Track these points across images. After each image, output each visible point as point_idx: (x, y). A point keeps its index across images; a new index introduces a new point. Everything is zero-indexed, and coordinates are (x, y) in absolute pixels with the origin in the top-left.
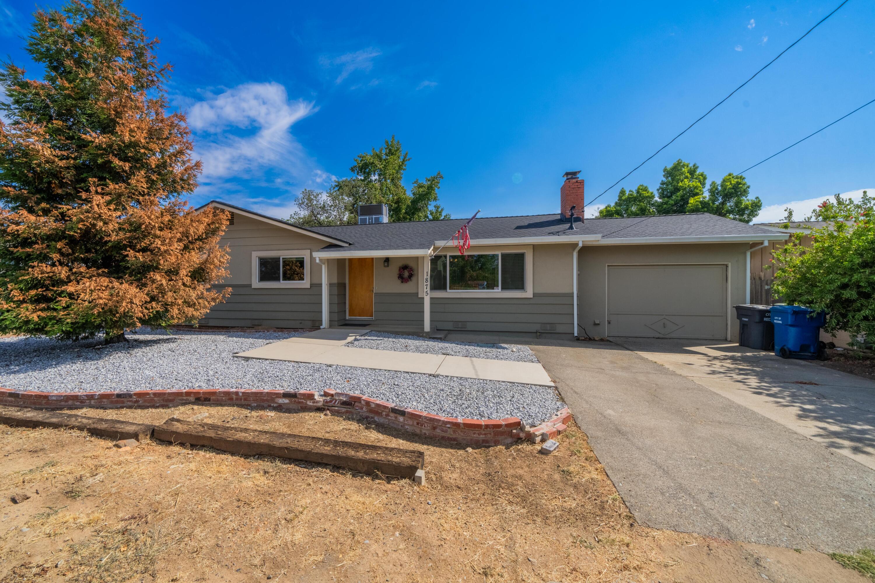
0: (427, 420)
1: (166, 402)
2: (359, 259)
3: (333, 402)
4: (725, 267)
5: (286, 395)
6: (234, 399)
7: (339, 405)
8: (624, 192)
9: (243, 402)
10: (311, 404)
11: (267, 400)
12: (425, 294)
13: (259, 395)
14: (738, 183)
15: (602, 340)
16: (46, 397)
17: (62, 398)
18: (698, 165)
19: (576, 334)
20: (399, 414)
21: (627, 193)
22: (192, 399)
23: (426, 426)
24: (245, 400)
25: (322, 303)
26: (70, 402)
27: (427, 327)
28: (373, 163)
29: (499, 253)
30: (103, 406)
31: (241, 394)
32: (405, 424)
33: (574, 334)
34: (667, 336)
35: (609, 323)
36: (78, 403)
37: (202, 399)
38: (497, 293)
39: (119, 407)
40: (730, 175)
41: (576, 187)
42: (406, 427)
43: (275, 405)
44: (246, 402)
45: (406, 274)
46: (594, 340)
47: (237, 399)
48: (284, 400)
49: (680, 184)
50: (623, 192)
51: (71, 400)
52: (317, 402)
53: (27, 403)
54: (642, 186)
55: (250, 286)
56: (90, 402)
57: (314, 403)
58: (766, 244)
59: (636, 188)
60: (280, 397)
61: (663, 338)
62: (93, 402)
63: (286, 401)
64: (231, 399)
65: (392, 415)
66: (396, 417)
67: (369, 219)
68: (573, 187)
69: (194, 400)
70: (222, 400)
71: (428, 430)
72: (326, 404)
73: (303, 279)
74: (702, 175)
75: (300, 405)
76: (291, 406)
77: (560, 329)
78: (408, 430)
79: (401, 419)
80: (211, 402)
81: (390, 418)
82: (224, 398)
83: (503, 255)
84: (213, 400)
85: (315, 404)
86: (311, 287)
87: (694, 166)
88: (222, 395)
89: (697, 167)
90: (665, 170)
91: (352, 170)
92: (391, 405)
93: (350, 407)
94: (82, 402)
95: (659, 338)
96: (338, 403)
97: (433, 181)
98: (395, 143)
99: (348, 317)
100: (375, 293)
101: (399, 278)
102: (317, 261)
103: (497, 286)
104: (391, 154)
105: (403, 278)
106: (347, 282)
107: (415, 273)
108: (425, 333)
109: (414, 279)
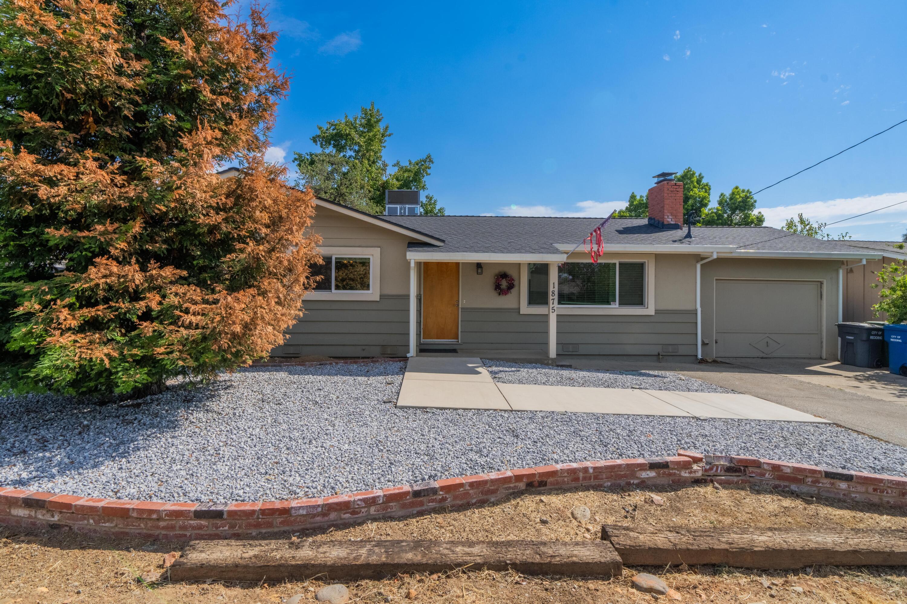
0: (893, 484)
1: (486, 495)
2: (438, 263)
3: (715, 469)
4: (819, 284)
5: (653, 466)
6: (581, 478)
7: (723, 473)
9: (593, 482)
10: (687, 475)
11: (625, 476)
12: (551, 311)
13: (616, 469)
14: (747, 197)
15: (715, 362)
16: (285, 511)
17: (320, 509)
18: (703, 175)
19: (699, 357)
20: (840, 479)
21: (638, 198)
23: (890, 491)
24: (596, 478)
25: (409, 322)
26: (333, 516)
27: (553, 352)
28: (349, 135)
29: (617, 261)
30: (389, 515)
31: (591, 471)
32: (850, 492)
34: (770, 356)
35: (716, 342)
36: (348, 515)
37: (536, 484)
38: (614, 309)
39: (415, 512)
40: (737, 188)
41: (675, 189)
42: (853, 495)
43: (636, 482)
44: (597, 482)
45: (504, 284)
46: (707, 362)
47: (584, 478)
48: (648, 472)
49: (691, 193)
51: (336, 510)
52: (695, 472)
53: (239, 527)
56: (368, 511)
57: (690, 473)
58: (864, 262)
60: (645, 470)
61: (766, 358)
62: (372, 510)
63: (652, 474)
64: (577, 479)
65: (826, 481)
66: (833, 484)
67: (401, 209)
68: (672, 190)
69: (524, 488)
70: (564, 482)
71: (894, 497)
72: (706, 474)
73: (368, 287)
74: (707, 185)
75: (672, 478)
76: (659, 481)
77: (682, 350)
78: (856, 499)
79: (843, 485)
80: (548, 487)
81: (820, 485)
82: (566, 479)
83: (621, 264)
84: (552, 484)
85: (692, 475)
86: (380, 299)
87: (700, 175)
88: (566, 474)
89: (703, 177)
91: (314, 140)
92: (822, 468)
93: (740, 474)
94: (354, 513)
95: (762, 358)
96: (721, 471)
97: (422, 165)
98: (375, 111)
99: (422, 340)
100: (462, 308)
101: (496, 289)
102: (412, 264)
103: (614, 301)
104: (369, 125)
105: (500, 289)
106: (422, 293)
107: (516, 283)
108: (552, 359)
109: (514, 291)
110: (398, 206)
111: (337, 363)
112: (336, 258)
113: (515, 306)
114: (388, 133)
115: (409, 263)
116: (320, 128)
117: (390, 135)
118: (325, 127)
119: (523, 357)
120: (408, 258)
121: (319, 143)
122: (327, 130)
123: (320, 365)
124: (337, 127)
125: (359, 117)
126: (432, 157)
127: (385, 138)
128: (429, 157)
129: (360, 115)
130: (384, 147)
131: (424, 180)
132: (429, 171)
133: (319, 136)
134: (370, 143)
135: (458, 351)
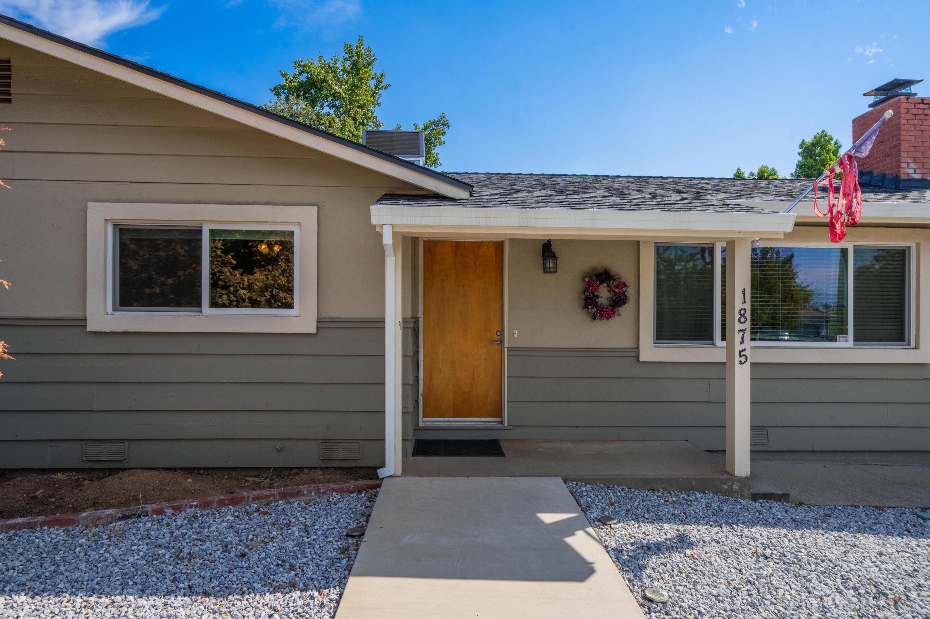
12: (737, 359)
29: (849, 245)
38: (847, 350)
45: (604, 294)
68: (916, 111)
86: (318, 328)
90: (801, 146)
91: (277, 91)
97: (433, 129)
98: (363, 51)
99: (422, 421)
100: (510, 349)
101: (586, 307)
102: (387, 239)
103: (844, 332)
104: (355, 69)
105: (595, 305)
106: (421, 314)
107: (630, 292)
108: (741, 480)
109: (626, 311)
111: (178, 509)
112: (212, 232)
113: (626, 342)
114: (383, 84)
115: (380, 236)
116: (284, 75)
117: (386, 88)
118: (292, 72)
119: (667, 473)
120: (375, 220)
121: (283, 96)
122: (294, 77)
123: (125, 517)
124: (307, 69)
125: (342, 59)
126: (447, 118)
127: (380, 92)
128: (442, 117)
129: (342, 54)
130: (379, 104)
131: (435, 151)
132: (443, 138)
133: (283, 87)
134: (354, 91)
135: (503, 445)
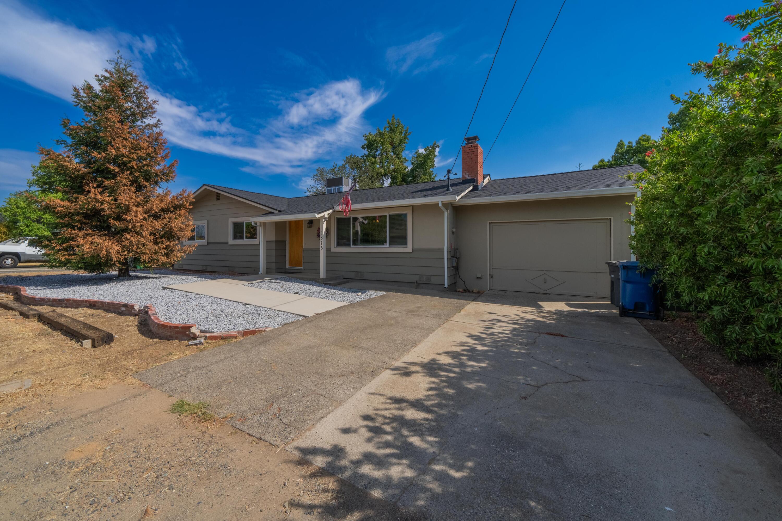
3: (142, 311)
4: (609, 221)
5: (124, 305)
8: (622, 144)
11: (117, 308)
12: (321, 249)
13: (114, 305)
16: (35, 299)
17: (39, 300)
19: (446, 286)
21: (626, 144)
22: (88, 305)
26: (42, 302)
27: (322, 274)
29: (387, 214)
30: (53, 305)
33: (444, 285)
34: (547, 292)
35: (491, 276)
37: (92, 305)
38: (386, 248)
39: (59, 306)
41: (471, 151)
43: (120, 311)
46: (473, 292)
50: (620, 145)
52: (136, 310)
53: (30, 302)
54: (644, 136)
55: (227, 243)
59: (637, 139)
60: (122, 307)
61: (543, 294)
63: (124, 309)
67: (333, 190)
68: (468, 151)
73: (255, 238)
75: (129, 312)
76: (126, 312)
82: (101, 305)
83: (390, 216)
88: (100, 303)
90: (670, 116)
94: (46, 302)
95: (539, 293)
96: (144, 312)
99: (288, 267)
100: (304, 249)
103: (386, 242)
106: (287, 240)
108: (321, 279)
110: (332, 188)
112: (245, 223)
